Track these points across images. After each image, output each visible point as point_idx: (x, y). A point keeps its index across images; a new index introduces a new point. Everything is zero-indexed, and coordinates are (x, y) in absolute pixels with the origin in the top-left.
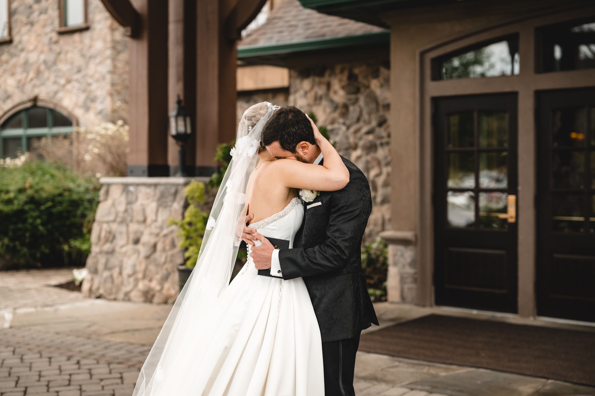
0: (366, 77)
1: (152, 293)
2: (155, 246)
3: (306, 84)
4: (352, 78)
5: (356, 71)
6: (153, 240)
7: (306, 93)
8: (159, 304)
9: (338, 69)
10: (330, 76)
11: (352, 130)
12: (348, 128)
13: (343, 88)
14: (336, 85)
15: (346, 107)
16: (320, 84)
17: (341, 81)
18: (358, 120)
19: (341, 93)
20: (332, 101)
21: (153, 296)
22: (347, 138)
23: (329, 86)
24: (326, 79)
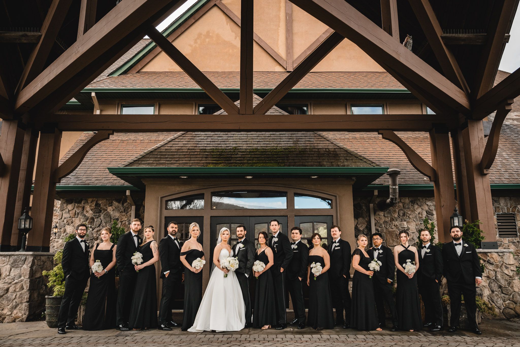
0: (105, 205)
1: (3, 317)
2: (7, 290)
3: (70, 207)
4: (97, 205)
5: (100, 202)
6: (6, 286)
7: (69, 211)
8: (8, 322)
9: (90, 200)
10: (84, 204)
11: (95, 230)
12: (93, 230)
13: (92, 210)
14: (88, 208)
15: (93, 219)
16: (78, 207)
17: (91, 206)
18: (99, 226)
19: (91, 212)
20: (85, 216)
21: (4, 319)
22: (92, 234)
23: (83, 208)
24: (82, 204)
